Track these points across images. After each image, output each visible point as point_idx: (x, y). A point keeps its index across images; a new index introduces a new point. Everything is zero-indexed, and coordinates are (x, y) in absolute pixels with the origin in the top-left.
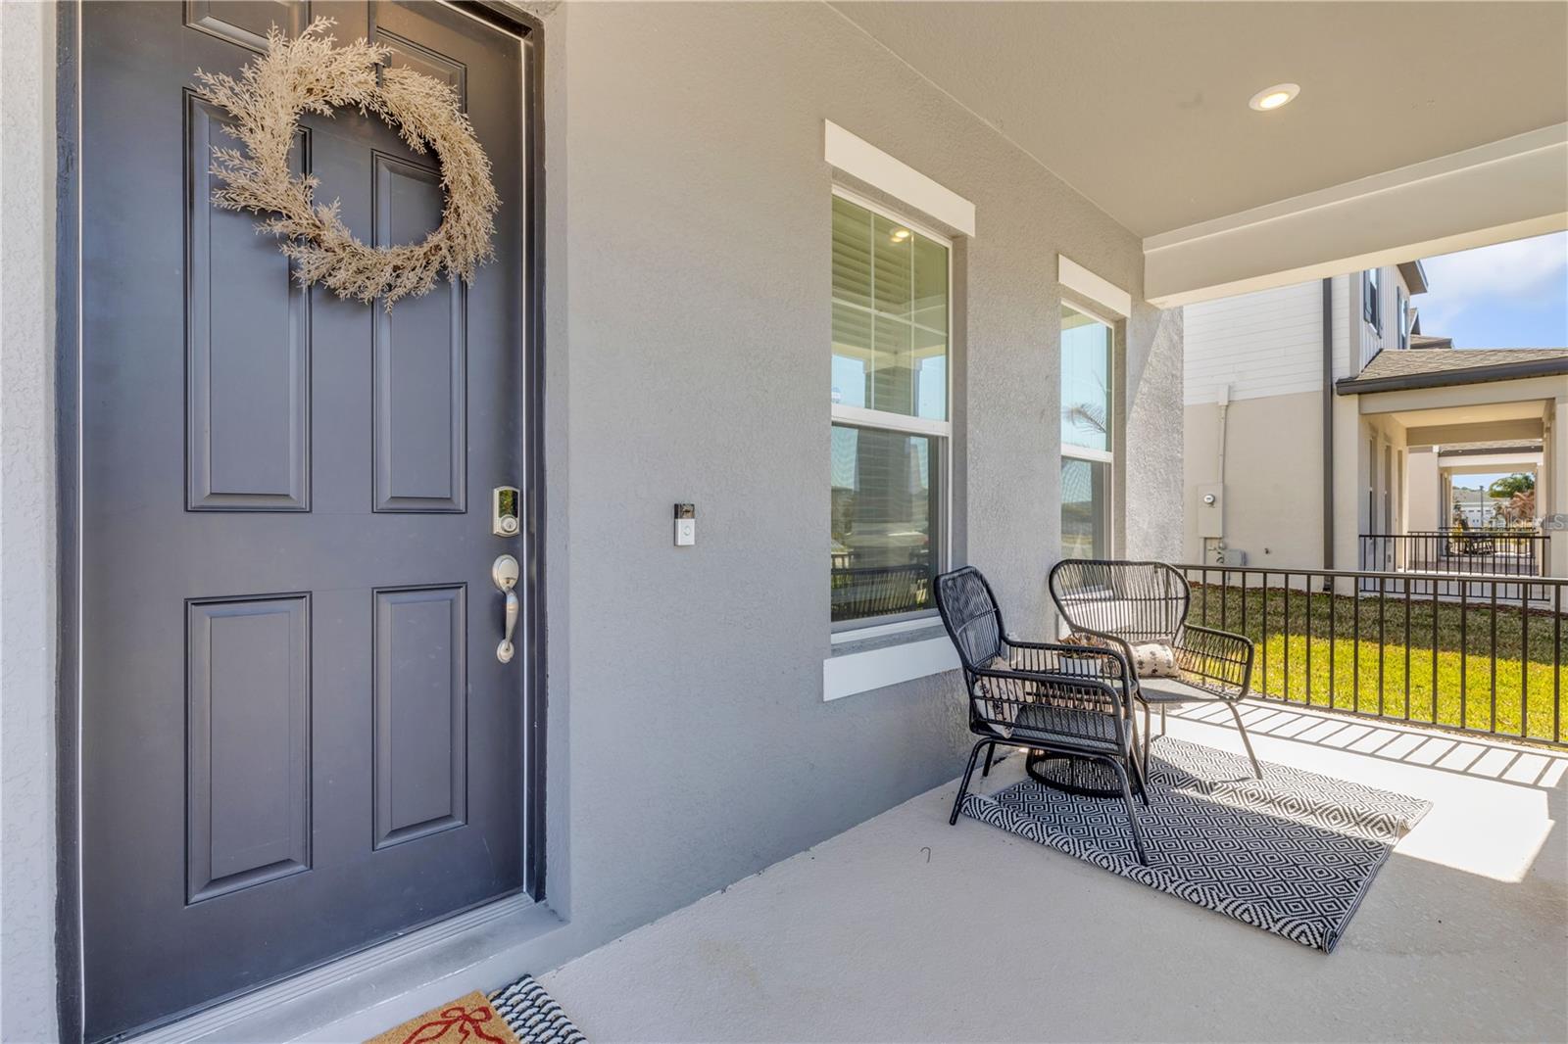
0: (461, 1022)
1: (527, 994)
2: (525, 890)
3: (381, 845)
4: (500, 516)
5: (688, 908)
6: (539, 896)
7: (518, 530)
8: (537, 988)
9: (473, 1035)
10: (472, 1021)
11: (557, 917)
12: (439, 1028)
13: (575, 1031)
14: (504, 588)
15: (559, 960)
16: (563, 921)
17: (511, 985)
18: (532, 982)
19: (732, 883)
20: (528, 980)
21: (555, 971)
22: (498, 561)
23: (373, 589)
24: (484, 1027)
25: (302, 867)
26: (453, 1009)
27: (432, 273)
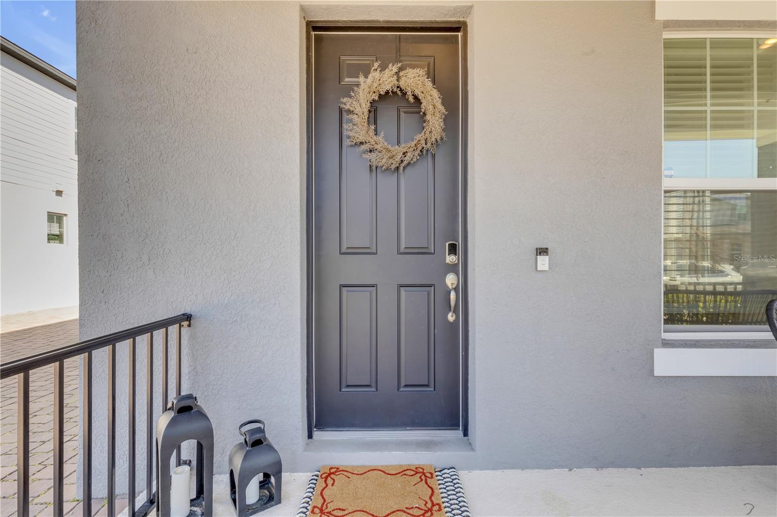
0: (421, 474)
1: (452, 476)
2: (461, 429)
3: (401, 389)
4: (449, 255)
5: (545, 470)
6: (466, 434)
7: (457, 262)
8: (455, 475)
9: (423, 482)
10: (425, 476)
11: (470, 446)
12: (413, 473)
13: (464, 502)
14: (451, 288)
15: (470, 468)
16: (473, 449)
17: (446, 469)
18: (455, 472)
19: (577, 468)
20: (453, 470)
21: (467, 472)
22: (448, 275)
23: (398, 285)
24: (429, 480)
25: (374, 389)
26: (421, 468)
27: (418, 152)
